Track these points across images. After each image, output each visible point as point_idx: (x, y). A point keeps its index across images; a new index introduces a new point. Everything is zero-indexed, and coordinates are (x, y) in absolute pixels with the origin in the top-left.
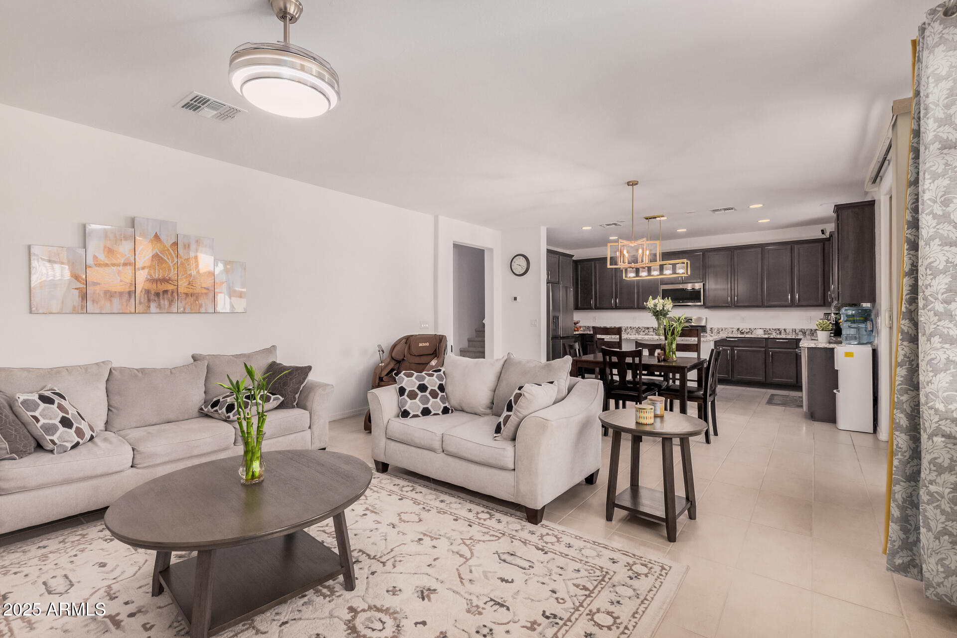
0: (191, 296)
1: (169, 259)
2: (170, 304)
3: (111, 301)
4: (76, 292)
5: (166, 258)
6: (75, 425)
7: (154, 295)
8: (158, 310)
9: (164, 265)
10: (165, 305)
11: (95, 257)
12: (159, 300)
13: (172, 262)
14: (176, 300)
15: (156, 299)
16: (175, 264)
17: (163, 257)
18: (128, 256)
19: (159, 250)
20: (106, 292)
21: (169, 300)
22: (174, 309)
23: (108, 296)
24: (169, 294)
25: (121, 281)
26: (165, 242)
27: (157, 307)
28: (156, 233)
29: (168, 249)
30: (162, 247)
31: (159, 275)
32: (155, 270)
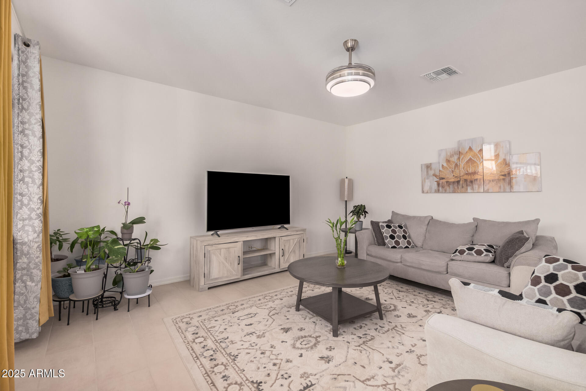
0: (493, 181)
1: (477, 160)
2: (479, 187)
3: (449, 186)
4: (436, 183)
5: (475, 160)
6: (408, 239)
7: (470, 182)
8: (472, 191)
9: (475, 164)
10: (476, 188)
11: (443, 165)
12: (473, 185)
13: (479, 162)
14: (482, 185)
15: (471, 184)
16: (481, 162)
17: (474, 159)
18: (456, 162)
19: (471, 156)
20: (447, 182)
21: (478, 185)
22: (481, 190)
23: (448, 184)
24: (478, 181)
25: (454, 176)
26: (475, 151)
27: (471, 189)
28: (470, 147)
29: (477, 155)
30: (473, 154)
31: (472, 170)
32: (470, 168)
